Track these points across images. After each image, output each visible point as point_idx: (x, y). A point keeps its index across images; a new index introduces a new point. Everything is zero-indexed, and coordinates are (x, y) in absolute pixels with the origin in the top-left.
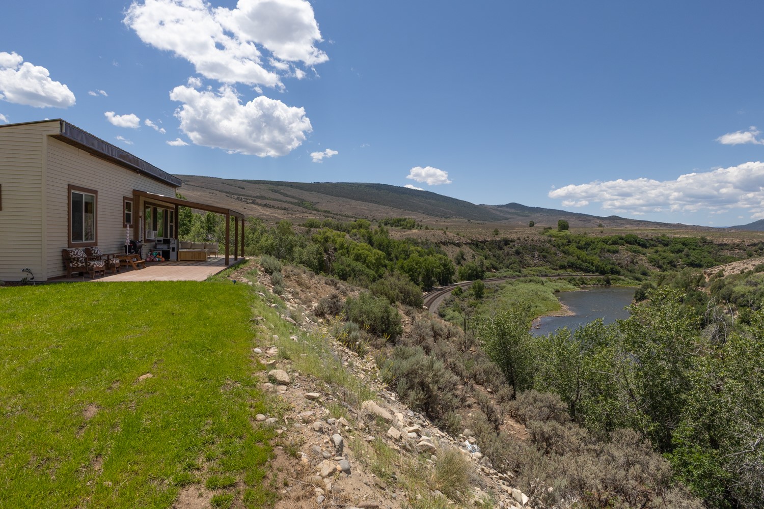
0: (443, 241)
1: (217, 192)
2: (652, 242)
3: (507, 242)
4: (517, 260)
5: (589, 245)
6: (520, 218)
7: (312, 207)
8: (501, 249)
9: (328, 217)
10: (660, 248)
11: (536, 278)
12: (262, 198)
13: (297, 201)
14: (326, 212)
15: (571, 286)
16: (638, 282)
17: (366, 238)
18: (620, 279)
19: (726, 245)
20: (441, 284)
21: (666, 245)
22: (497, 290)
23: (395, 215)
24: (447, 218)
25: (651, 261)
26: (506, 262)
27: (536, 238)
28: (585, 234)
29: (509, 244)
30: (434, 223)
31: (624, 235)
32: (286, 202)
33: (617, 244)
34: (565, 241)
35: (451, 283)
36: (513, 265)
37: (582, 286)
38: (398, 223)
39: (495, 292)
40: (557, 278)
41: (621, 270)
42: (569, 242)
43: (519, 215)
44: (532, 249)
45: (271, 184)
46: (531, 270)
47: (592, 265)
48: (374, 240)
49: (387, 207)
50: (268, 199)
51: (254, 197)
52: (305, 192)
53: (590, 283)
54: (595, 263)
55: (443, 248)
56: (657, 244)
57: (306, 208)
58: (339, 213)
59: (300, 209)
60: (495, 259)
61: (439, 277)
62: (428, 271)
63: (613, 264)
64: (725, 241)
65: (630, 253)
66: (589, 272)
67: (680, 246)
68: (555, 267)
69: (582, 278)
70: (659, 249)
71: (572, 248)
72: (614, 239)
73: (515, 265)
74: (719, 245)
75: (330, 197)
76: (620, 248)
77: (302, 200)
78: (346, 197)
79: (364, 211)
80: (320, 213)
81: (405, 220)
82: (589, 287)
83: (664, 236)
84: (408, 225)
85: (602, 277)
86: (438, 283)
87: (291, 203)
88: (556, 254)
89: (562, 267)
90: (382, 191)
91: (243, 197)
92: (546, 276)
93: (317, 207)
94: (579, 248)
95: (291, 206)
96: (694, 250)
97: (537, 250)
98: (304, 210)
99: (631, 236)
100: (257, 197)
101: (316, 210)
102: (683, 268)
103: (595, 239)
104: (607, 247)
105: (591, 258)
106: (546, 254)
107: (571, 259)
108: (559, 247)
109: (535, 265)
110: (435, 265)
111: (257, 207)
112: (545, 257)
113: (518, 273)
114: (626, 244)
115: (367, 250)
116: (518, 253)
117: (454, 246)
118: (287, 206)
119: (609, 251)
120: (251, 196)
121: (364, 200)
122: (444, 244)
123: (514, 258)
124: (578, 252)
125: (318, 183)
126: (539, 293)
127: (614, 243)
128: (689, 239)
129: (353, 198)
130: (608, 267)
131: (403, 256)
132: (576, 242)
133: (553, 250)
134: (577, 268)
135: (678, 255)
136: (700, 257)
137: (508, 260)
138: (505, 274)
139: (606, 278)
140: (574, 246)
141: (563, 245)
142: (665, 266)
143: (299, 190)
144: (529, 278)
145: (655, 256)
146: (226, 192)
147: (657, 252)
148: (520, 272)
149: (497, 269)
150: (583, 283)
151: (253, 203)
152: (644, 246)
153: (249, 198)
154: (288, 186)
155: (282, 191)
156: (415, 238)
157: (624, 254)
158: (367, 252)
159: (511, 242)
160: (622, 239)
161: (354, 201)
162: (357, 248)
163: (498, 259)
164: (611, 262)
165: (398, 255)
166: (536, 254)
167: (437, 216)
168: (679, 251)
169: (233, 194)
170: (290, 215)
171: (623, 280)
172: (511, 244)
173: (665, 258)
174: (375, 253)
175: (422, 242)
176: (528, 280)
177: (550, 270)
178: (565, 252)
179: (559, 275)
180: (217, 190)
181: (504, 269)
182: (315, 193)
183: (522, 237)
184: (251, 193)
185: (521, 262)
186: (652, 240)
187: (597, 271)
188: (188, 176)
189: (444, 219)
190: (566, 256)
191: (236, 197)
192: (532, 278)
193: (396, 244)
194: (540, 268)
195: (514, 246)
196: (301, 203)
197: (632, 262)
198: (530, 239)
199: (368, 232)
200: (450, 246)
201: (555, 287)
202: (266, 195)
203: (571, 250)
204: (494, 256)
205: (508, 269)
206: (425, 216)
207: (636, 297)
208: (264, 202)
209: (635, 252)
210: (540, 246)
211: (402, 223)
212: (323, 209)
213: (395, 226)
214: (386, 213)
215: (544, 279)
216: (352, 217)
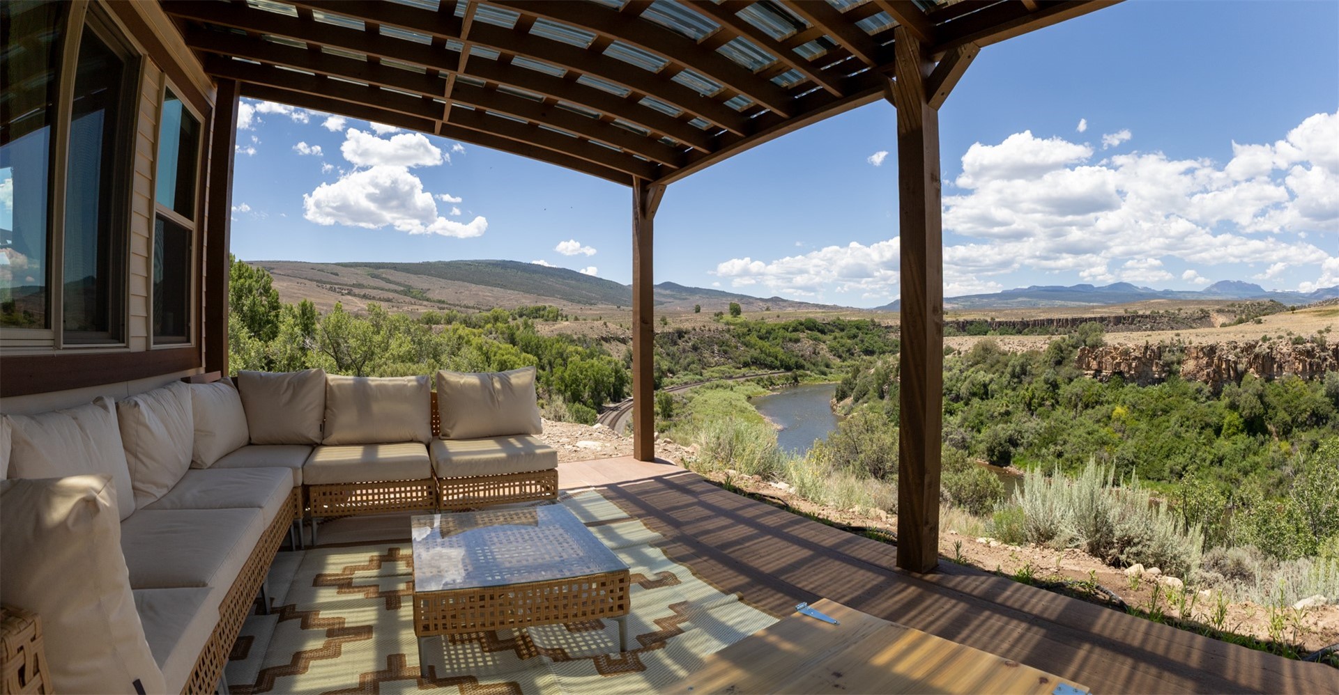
0: (604, 336)
1: (306, 281)
2: (830, 327)
3: (681, 334)
4: (696, 358)
5: (770, 333)
6: (677, 301)
7: (422, 297)
8: (675, 344)
9: (444, 309)
10: (838, 333)
11: (723, 382)
12: (360, 286)
13: (402, 289)
14: (440, 302)
15: (760, 389)
16: (824, 377)
17: (506, 336)
18: (806, 375)
19: (891, 327)
20: (614, 401)
21: (842, 330)
22: (685, 404)
23: (529, 302)
24: (591, 304)
25: (832, 350)
26: (684, 362)
27: (713, 328)
28: (763, 319)
29: (684, 337)
30: (579, 312)
31: (803, 320)
32: (388, 290)
33: (798, 331)
34: (745, 330)
35: (624, 397)
36: (692, 366)
37: (771, 388)
38: (537, 313)
39: (684, 407)
40: (744, 379)
41: (805, 363)
42: (749, 330)
43: (676, 298)
44: (711, 342)
45: (370, 267)
46: (713, 372)
47: (776, 358)
48: (518, 339)
49: (516, 292)
50: (366, 287)
51: (350, 286)
52: (412, 276)
53: (778, 382)
54: (780, 356)
55: (606, 346)
56: (834, 328)
57: (414, 297)
58: (457, 303)
59: (408, 299)
60: (669, 358)
61: (609, 390)
62: (597, 382)
63: (797, 356)
64: (890, 324)
65: (811, 342)
66: (774, 369)
67: (854, 331)
68: (739, 366)
69: (770, 378)
70: (837, 335)
71: (753, 338)
72: (794, 325)
73: (695, 365)
74: (886, 327)
75: (443, 280)
76: (801, 335)
77: (409, 288)
78: (464, 281)
79: (487, 298)
80: (432, 304)
81: (545, 308)
82: (778, 389)
83: (839, 319)
84: (551, 316)
85: (789, 374)
86: (609, 399)
87: (396, 291)
88: (737, 347)
89: (746, 365)
90: (509, 270)
91: (336, 286)
92: (731, 377)
93: (429, 295)
94: (761, 338)
95: (396, 295)
96: (866, 334)
97: (717, 344)
98: (413, 301)
99: (809, 320)
100: (354, 285)
101: (427, 300)
102: (859, 356)
103: (776, 325)
104: (788, 335)
105: (774, 350)
106: (727, 348)
107: (755, 353)
108: (739, 338)
109: (717, 364)
110: (607, 373)
111: (355, 300)
112: (726, 352)
113: (699, 377)
114: (806, 331)
115: (513, 354)
116: (695, 348)
117: (618, 343)
118: (391, 295)
119: (790, 340)
120: (346, 285)
121: (487, 284)
122: (606, 340)
123: (692, 356)
124: (760, 343)
125: (428, 264)
126: (733, 403)
127: (795, 330)
128: (861, 322)
129: (472, 282)
130: (793, 360)
131: (559, 361)
132: (756, 330)
133: (733, 342)
134: (761, 364)
135: (854, 341)
136: (872, 342)
137: (685, 359)
138: (686, 379)
139: (793, 375)
140: (755, 336)
141: (743, 334)
142: (844, 356)
143: (404, 274)
144: (716, 382)
145: (834, 344)
146: (317, 281)
147: (835, 338)
148: (701, 375)
149: (674, 374)
150: (772, 384)
151: (349, 294)
152: (823, 332)
153: (344, 287)
154: (391, 268)
155: (384, 276)
156: (569, 333)
157: (806, 344)
158: (514, 358)
159: (685, 333)
160: (801, 324)
161: (473, 285)
162: (500, 352)
163: (672, 359)
164: (795, 353)
165: (553, 360)
166: (716, 348)
167: (579, 302)
168: (855, 337)
169: (325, 283)
170: (395, 309)
171: (810, 376)
172: (686, 336)
173: (843, 346)
174: (524, 359)
175: (579, 338)
176: (715, 386)
177: (733, 369)
178: (746, 345)
179: (744, 376)
180: (306, 279)
181: (681, 372)
182: (425, 277)
183: (698, 325)
184: (345, 280)
185: (700, 360)
186: (829, 324)
187: (782, 366)
188: (273, 262)
189: (588, 307)
190: (747, 349)
191: (328, 286)
192: (718, 382)
193: (548, 344)
194: (722, 368)
195: (690, 339)
196: (408, 291)
197: (814, 353)
198: (707, 328)
199: (508, 328)
200: (614, 343)
201: (747, 393)
202: (365, 283)
203: (753, 341)
204: (668, 354)
205: (686, 372)
206: (565, 302)
207: (836, 396)
208: (363, 292)
209: (815, 339)
210: (718, 338)
211: (542, 313)
212: (436, 298)
213: (534, 318)
214: (517, 301)
215: (730, 382)
216: (473, 308)
